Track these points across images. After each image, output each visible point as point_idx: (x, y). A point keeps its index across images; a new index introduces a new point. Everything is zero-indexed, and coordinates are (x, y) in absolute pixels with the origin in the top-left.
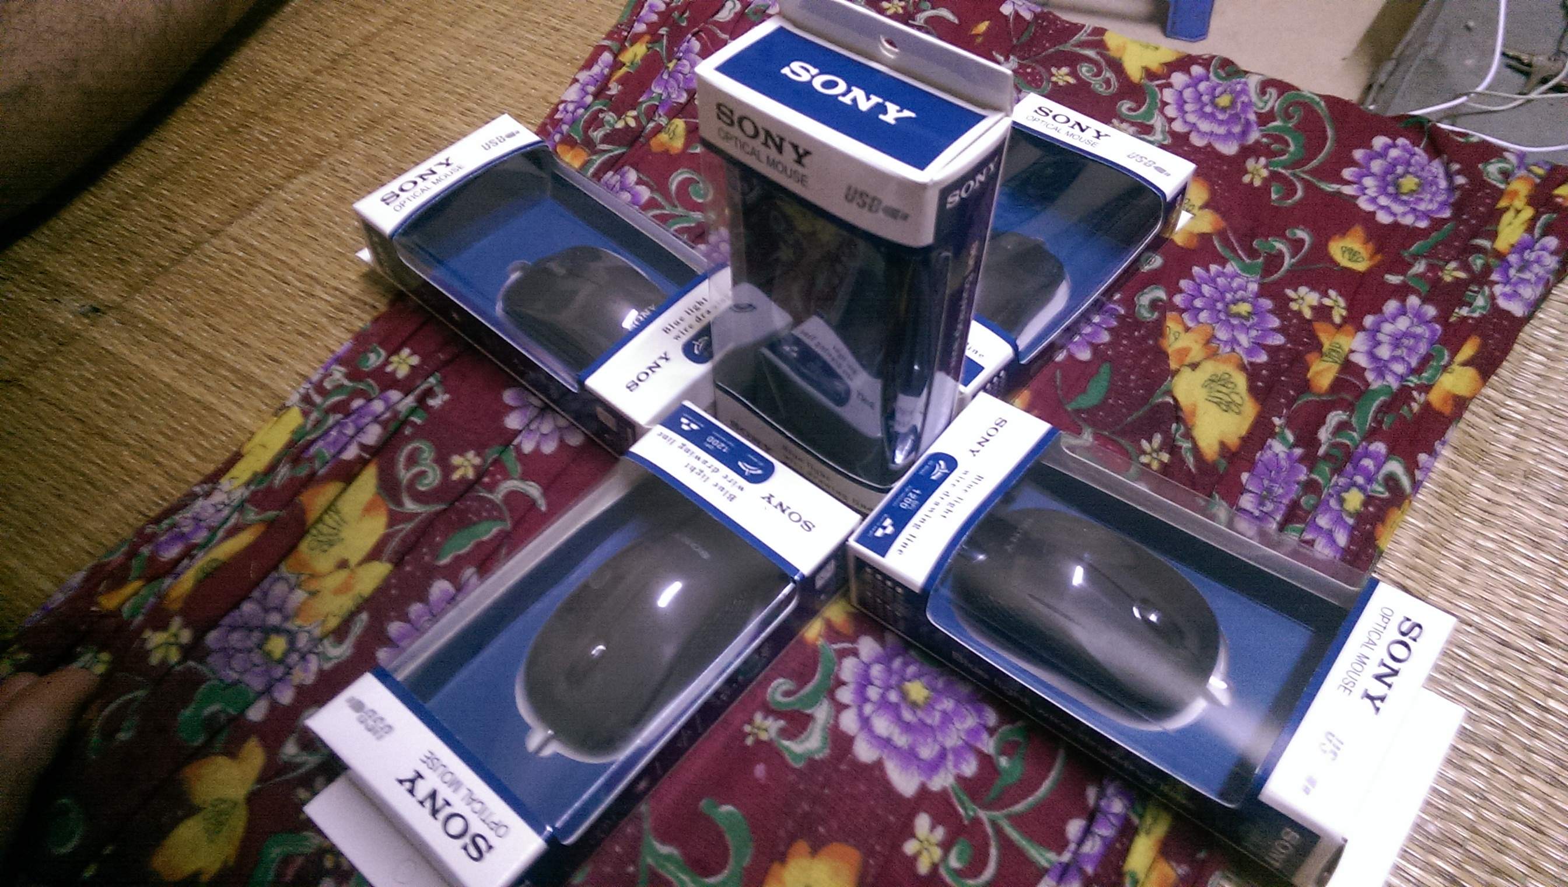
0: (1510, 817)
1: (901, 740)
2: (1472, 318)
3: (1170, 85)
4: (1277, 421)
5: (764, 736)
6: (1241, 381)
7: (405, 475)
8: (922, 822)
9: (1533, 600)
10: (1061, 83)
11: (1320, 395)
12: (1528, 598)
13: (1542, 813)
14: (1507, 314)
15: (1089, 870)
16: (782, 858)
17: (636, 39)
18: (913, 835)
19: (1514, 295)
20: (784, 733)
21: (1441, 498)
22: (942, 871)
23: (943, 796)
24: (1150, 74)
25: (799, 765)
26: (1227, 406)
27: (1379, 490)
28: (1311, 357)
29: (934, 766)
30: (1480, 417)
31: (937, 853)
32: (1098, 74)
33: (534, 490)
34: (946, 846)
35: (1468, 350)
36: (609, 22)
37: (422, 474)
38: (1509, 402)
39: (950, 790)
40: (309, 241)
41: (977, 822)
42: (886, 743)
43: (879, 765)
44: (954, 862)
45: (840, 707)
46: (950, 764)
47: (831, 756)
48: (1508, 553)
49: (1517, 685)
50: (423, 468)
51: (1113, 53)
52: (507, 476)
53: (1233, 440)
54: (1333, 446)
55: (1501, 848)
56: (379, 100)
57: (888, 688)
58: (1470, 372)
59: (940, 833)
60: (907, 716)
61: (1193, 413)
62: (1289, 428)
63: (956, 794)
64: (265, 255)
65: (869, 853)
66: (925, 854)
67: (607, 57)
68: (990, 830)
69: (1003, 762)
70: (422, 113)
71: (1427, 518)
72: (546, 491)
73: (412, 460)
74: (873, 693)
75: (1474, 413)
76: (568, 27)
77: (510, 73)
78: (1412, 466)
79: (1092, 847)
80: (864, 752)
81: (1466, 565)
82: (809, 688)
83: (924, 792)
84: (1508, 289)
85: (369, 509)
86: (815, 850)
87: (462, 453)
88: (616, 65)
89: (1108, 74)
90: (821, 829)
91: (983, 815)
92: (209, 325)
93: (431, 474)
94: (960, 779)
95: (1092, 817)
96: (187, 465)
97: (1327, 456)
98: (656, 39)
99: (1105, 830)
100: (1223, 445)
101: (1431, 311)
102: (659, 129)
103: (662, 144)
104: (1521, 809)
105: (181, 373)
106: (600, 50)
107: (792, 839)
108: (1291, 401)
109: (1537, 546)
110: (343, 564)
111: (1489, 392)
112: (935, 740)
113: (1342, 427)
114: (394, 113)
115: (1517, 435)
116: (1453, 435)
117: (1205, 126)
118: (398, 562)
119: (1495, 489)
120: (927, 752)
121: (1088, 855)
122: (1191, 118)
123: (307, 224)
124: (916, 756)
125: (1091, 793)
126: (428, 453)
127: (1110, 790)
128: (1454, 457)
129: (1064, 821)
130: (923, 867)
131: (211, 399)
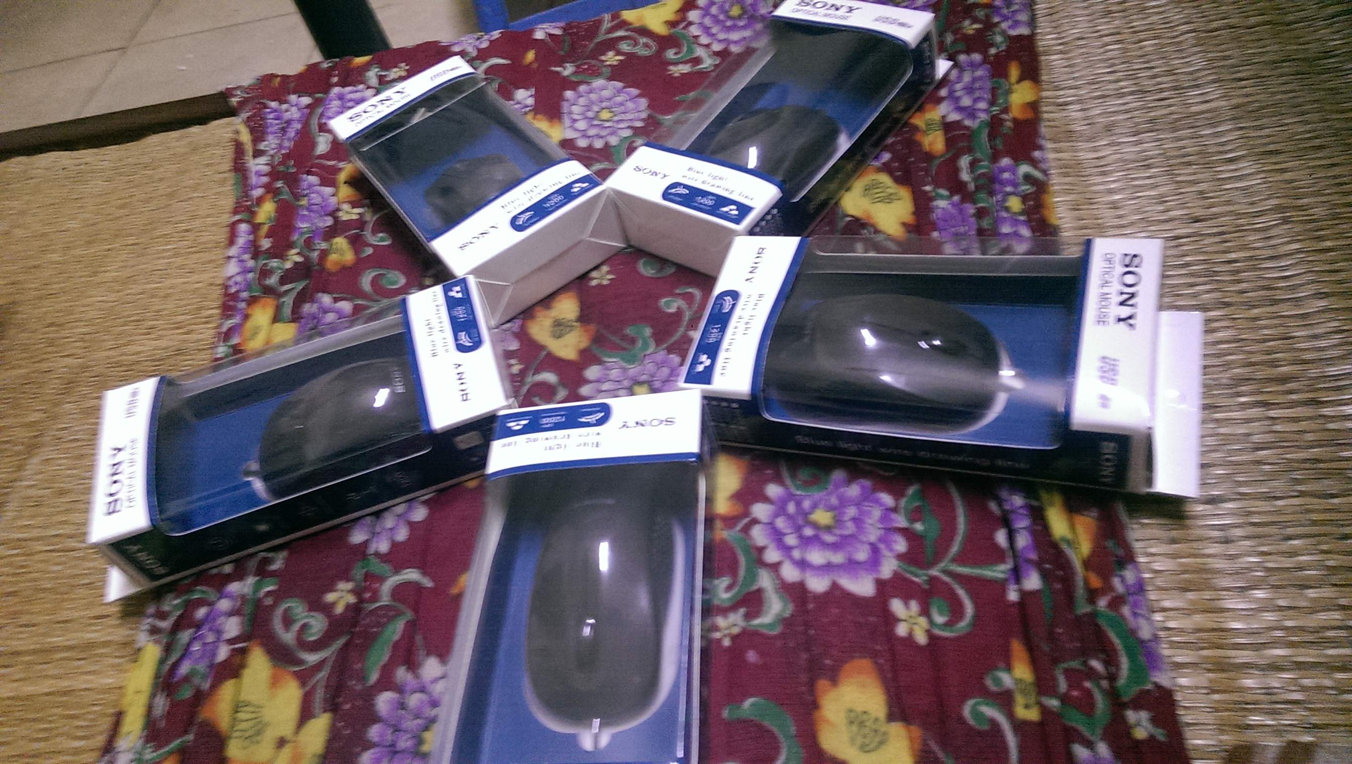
0: (1265, 341)
1: (838, 558)
2: (1002, 51)
3: (691, 23)
4: (928, 188)
5: (736, 630)
6: (885, 178)
7: (288, 637)
8: (897, 606)
9: (1170, 201)
10: (615, 63)
11: (942, 156)
12: (1167, 201)
13: (1281, 325)
14: (1020, 37)
15: (1033, 556)
16: (815, 705)
17: (260, 201)
18: (898, 620)
19: (1016, 24)
20: (748, 616)
21: (1066, 175)
22: (937, 632)
23: (897, 577)
24: (672, 24)
25: (776, 631)
26: (889, 199)
27: (1026, 188)
28: (918, 137)
29: (875, 561)
30: (1051, 112)
31: (923, 621)
32: (636, 44)
33: (412, 575)
34: (925, 612)
35: (1014, 72)
36: (228, 202)
37: (305, 627)
38: (1062, 93)
39: (900, 570)
40: (72, 506)
41: (933, 580)
42: (828, 567)
43: (835, 586)
44: (940, 619)
45: (775, 567)
46: (885, 552)
47: (796, 606)
48: (1133, 183)
49: (1202, 258)
50: (302, 622)
51: (637, 24)
52: (381, 579)
53: (909, 218)
54: (975, 179)
55: (1274, 364)
56: (63, 365)
57: (798, 529)
58: (1027, 84)
59: (914, 606)
60: (829, 538)
61: (869, 217)
62: (939, 188)
63: (905, 570)
64: (37, 539)
65: (874, 655)
66: (916, 628)
67: (243, 227)
68: (946, 579)
69: (919, 527)
70: (111, 353)
71: (1068, 192)
72: (423, 567)
73: (288, 621)
74: (791, 540)
75: (1047, 112)
76: (197, 223)
77: (168, 283)
78: (1034, 163)
79: (1023, 541)
80: (818, 584)
81: (1114, 206)
82: (742, 572)
83: (880, 584)
84: (1010, 23)
85: (275, 682)
86: (834, 681)
87: (331, 588)
88: (256, 228)
89: (644, 40)
90: (828, 662)
91: (934, 572)
92: (21, 626)
93: (312, 622)
94: (900, 557)
95: (1006, 522)
96: (77, 752)
97: (978, 188)
98: (275, 192)
99: (1022, 523)
100: (904, 224)
101: (977, 57)
102: (324, 254)
103: (336, 263)
104: (1266, 332)
105: (20, 680)
106: (233, 226)
107: (811, 685)
108: (927, 170)
109: (1148, 167)
110: (282, 742)
111: (1045, 94)
112: (863, 542)
113: (973, 165)
114: (84, 368)
115: (1082, 110)
116: (1044, 130)
117: (735, 36)
118: (333, 706)
119: (1095, 149)
120: (862, 555)
121: (1024, 548)
122: (722, 36)
123: (62, 493)
124: (858, 563)
125: (993, 506)
126: (297, 607)
127: (1004, 494)
128: (1054, 146)
129: (991, 538)
130: (921, 638)
131: (65, 684)
